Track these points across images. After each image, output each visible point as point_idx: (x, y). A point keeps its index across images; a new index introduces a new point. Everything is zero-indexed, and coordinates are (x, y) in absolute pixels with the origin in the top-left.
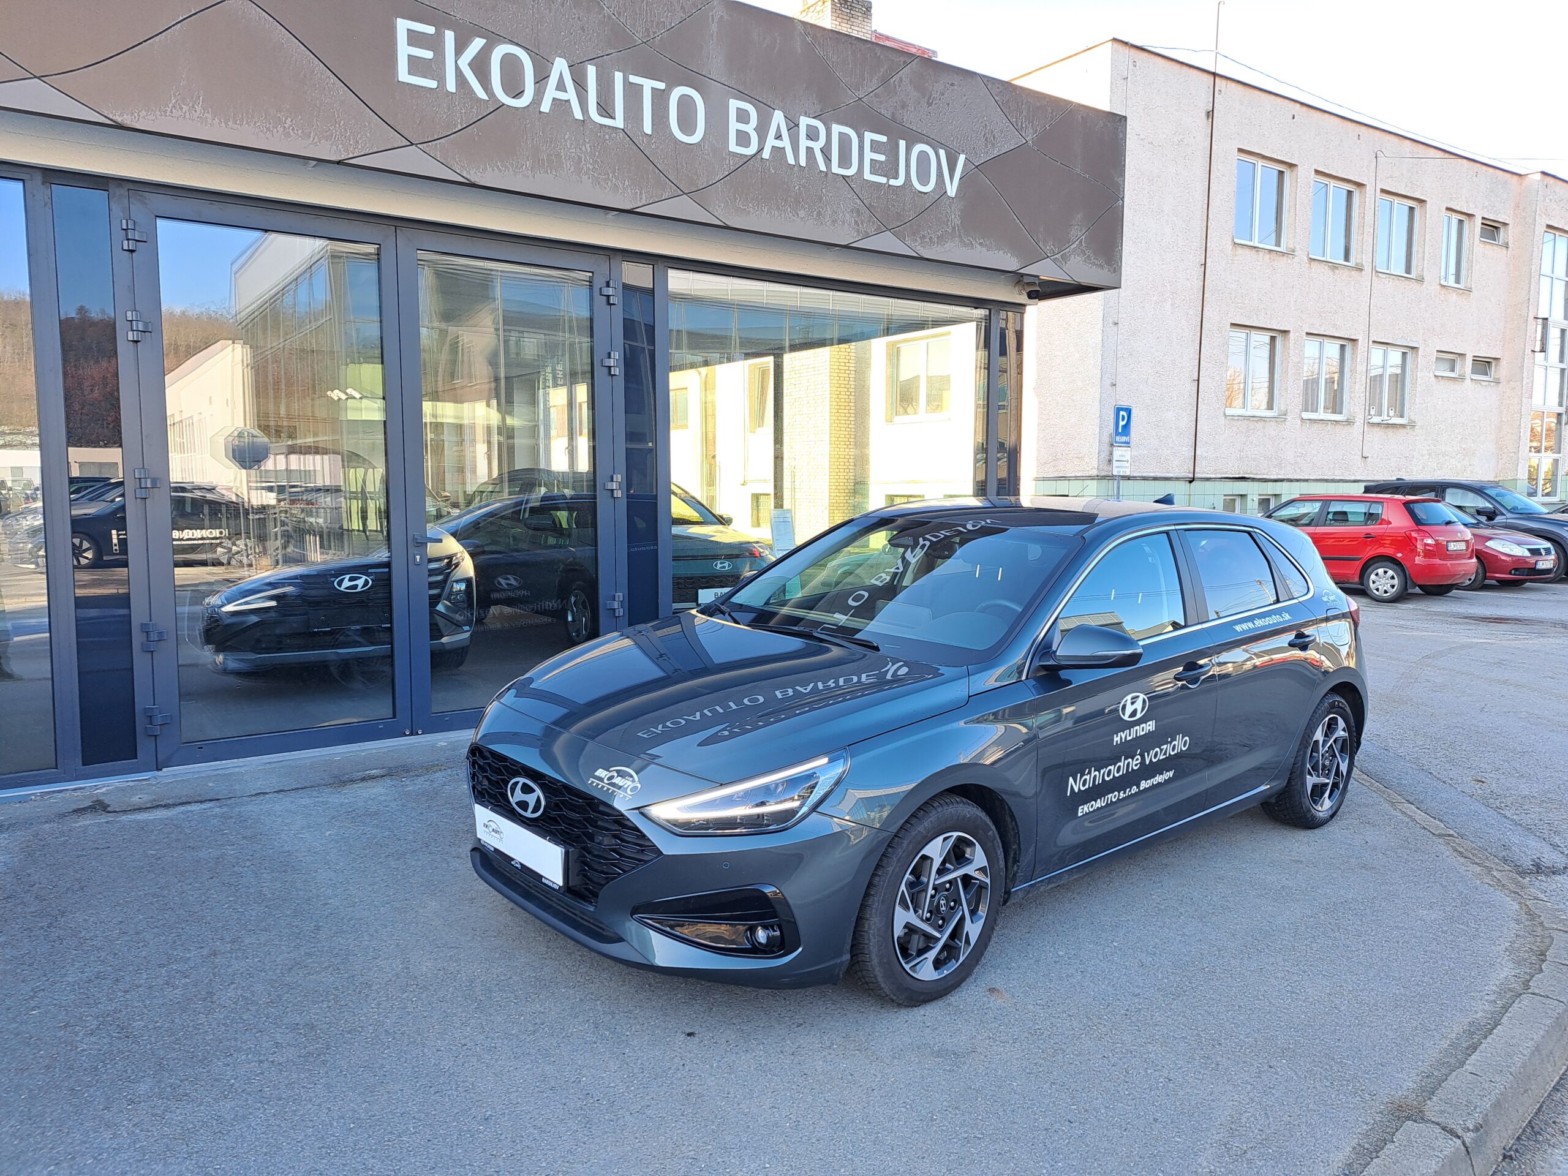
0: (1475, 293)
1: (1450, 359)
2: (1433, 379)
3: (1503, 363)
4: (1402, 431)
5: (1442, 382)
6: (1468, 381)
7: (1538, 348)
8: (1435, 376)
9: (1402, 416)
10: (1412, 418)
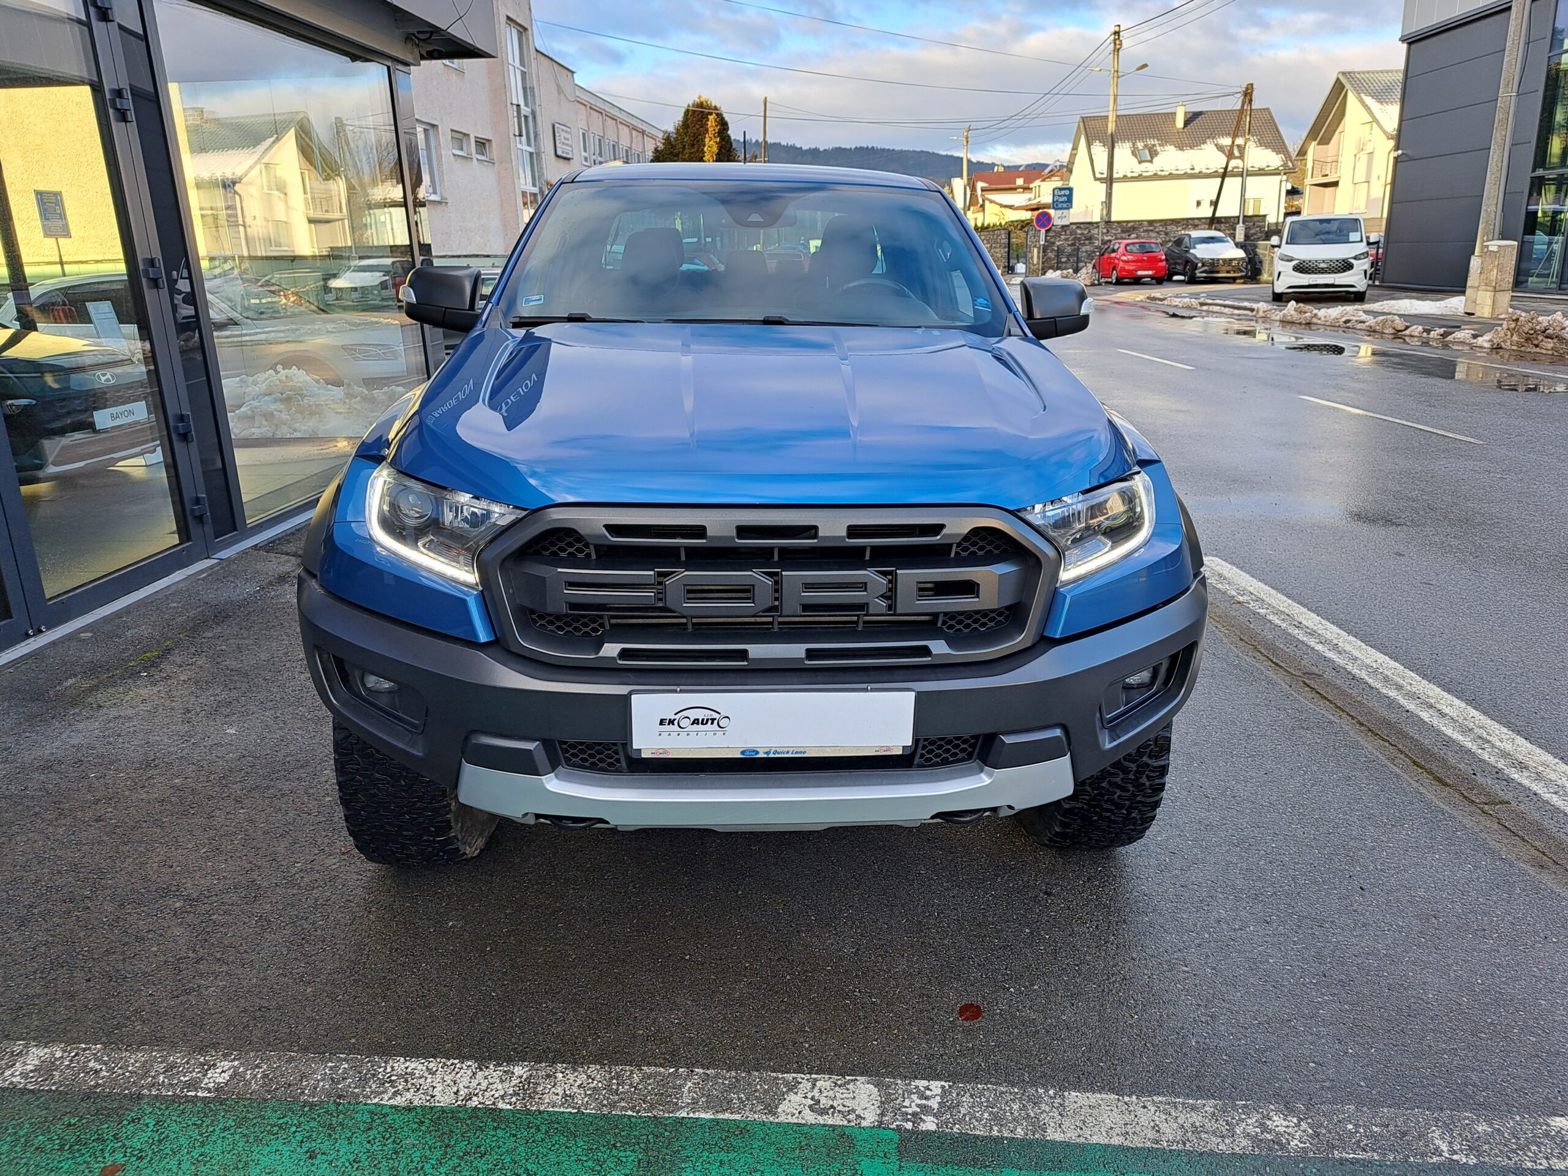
0: (467, 74)
1: (459, 138)
2: (452, 157)
3: (494, 143)
4: (440, 207)
5: (459, 161)
6: (475, 160)
7: (517, 133)
8: (454, 155)
9: (435, 193)
10: (444, 196)
